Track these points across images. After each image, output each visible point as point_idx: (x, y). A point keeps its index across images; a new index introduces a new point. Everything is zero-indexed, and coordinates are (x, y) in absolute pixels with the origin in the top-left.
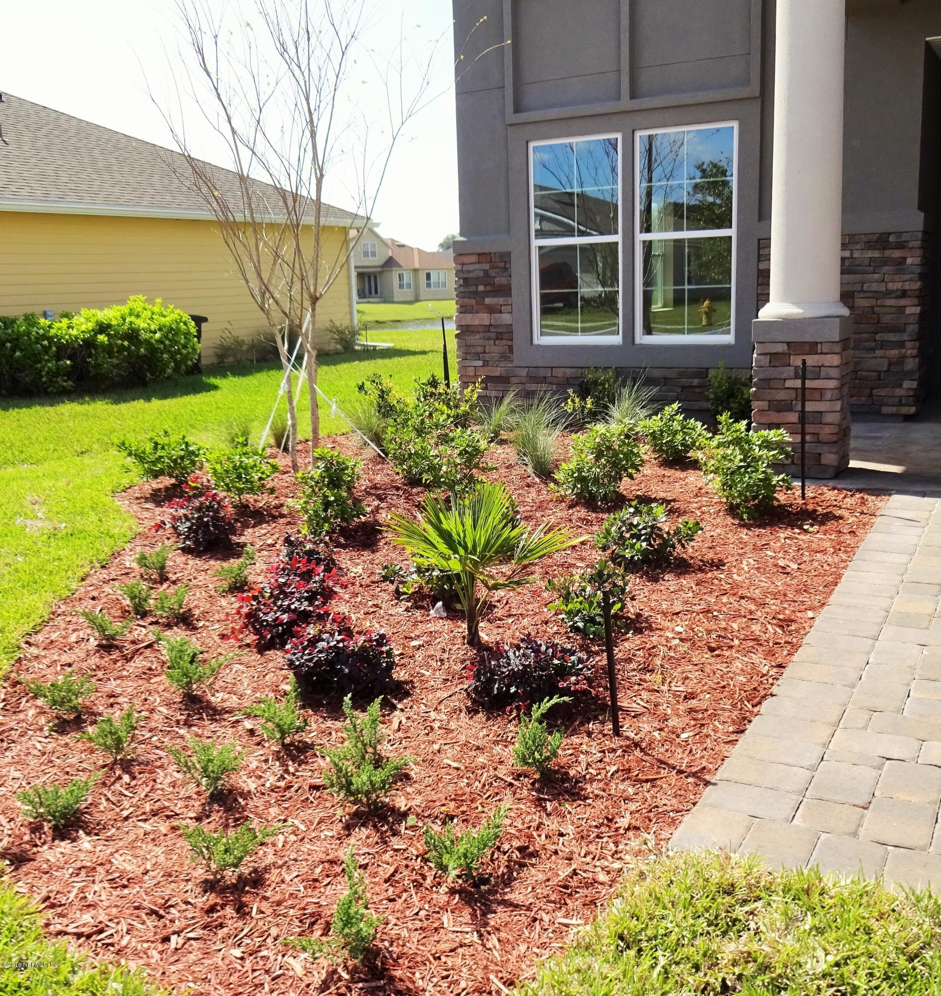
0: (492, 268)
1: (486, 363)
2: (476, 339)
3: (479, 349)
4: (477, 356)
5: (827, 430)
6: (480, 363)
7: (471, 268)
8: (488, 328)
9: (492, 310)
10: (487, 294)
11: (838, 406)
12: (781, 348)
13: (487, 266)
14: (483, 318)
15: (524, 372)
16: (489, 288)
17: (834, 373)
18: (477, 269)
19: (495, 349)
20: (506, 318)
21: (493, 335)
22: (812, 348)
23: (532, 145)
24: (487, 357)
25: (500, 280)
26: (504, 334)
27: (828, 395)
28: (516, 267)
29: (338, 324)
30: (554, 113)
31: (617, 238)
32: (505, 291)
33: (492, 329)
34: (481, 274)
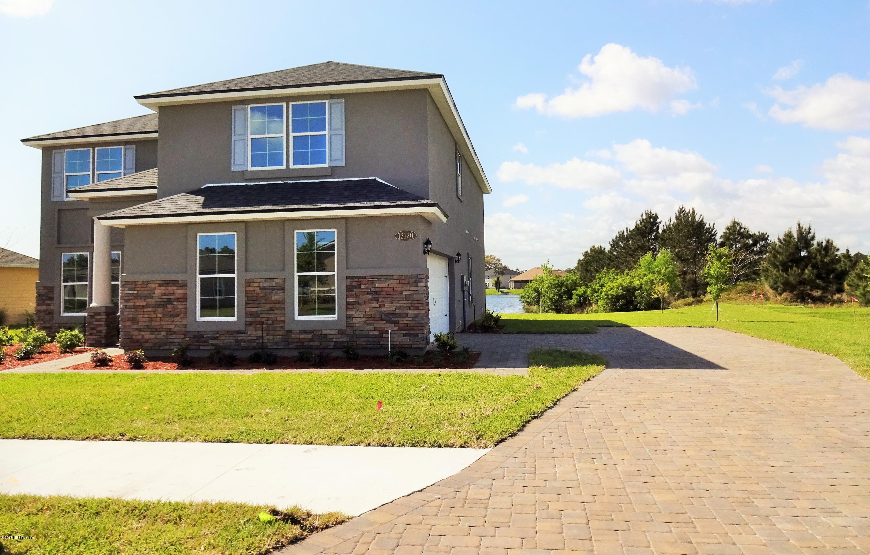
0: (48, 291)
1: (44, 322)
2: (42, 315)
3: (43, 318)
4: (42, 320)
5: (103, 334)
6: (43, 322)
7: (41, 291)
8: (45, 311)
9: (48, 305)
10: (46, 300)
11: (105, 328)
12: (92, 314)
13: (47, 291)
14: (44, 308)
15: (56, 325)
16: (47, 298)
17: (104, 320)
18: (43, 291)
19: (47, 317)
20: (52, 308)
21: (47, 313)
22: (99, 314)
23: (63, 254)
24: (45, 320)
25: (50, 295)
26: (51, 313)
27: (103, 326)
28: (56, 292)
29: (30, 312)
30: (69, 245)
31: (87, 283)
32: (52, 299)
33: (48, 311)
34: (44, 293)
